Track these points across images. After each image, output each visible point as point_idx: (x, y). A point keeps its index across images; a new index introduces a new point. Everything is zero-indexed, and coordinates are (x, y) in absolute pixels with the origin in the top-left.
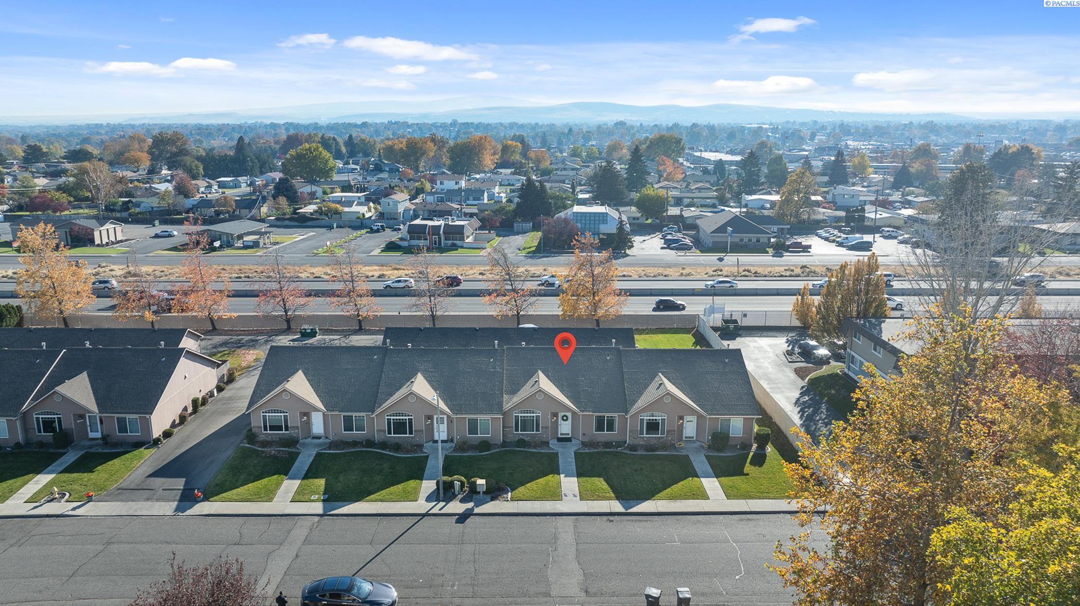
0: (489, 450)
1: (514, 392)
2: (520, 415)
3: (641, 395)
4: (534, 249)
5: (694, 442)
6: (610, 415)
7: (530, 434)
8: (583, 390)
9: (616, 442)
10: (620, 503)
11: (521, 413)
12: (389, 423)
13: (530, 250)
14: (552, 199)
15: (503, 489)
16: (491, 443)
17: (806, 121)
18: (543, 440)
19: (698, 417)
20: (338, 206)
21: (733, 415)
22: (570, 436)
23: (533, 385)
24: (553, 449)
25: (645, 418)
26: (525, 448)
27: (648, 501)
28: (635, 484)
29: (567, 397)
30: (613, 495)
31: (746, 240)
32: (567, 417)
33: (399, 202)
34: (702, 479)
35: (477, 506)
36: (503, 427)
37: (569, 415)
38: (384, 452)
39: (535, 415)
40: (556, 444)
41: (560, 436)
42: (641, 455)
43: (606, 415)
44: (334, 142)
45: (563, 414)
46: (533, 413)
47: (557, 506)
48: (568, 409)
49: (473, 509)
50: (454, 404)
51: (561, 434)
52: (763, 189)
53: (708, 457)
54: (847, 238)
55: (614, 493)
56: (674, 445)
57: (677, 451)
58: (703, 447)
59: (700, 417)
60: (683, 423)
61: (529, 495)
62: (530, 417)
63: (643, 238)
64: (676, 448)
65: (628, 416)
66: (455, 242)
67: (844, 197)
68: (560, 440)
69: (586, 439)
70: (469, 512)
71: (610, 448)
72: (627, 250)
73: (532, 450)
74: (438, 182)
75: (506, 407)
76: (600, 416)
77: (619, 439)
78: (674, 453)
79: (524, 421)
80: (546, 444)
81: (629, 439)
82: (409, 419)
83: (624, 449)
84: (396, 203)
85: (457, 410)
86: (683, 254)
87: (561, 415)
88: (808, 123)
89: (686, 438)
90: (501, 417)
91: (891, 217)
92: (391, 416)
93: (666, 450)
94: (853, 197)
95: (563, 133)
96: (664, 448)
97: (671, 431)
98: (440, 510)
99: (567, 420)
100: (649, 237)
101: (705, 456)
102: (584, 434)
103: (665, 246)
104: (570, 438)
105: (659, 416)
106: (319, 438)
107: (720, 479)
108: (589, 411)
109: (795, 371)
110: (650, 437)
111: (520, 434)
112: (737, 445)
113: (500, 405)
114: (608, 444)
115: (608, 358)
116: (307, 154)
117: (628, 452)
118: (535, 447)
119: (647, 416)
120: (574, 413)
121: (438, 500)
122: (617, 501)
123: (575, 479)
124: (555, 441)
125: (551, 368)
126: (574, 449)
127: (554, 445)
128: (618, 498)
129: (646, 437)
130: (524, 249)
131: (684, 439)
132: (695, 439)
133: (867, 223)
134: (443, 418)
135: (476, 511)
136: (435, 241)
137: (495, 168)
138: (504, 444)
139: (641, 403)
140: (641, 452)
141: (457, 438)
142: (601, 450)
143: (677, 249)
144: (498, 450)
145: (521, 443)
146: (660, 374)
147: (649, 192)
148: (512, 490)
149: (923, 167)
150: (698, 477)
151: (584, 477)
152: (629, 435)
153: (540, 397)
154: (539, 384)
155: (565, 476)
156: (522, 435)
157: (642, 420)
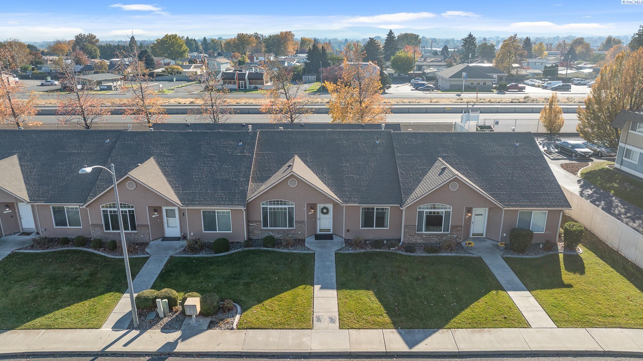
0: (227, 250)
1: (262, 179)
2: (269, 207)
3: (419, 182)
4: (316, 90)
5: (484, 240)
6: (380, 206)
7: (282, 230)
8: (346, 177)
9: (387, 240)
10: (400, 333)
11: (271, 204)
12: (106, 216)
13: (313, 91)
14: (330, 60)
15: (229, 310)
16: (230, 241)
17: (492, 37)
18: (298, 237)
19: (490, 209)
20: (179, 67)
21: (537, 206)
22: (331, 232)
23: (286, 170)
24: (308, 249)
25: (425, 210)
26: (274, 247)
27: (441, 331)
28: (417, 300)
29: (328, 185)
30: (387, 319)
31: (475, 83)
32: (327, 209)
33: (222, 64)
34: (511, 293)
35: (184, 338)
36: (248, 222)
37: (330, 207)
38: (96, 252)
39: (287, 206)
40: (314, 243)
41: (318, 232)
42: (421, 257)
43: (376, 206)
44: (195, 42)
45: (322, 206)
46: (285, 204)
47: (305, 339)
48: (328, 199)
49: (176, 343)
50: (186, 193)
51: (321, 230)
52: (477, 61)
53: (506, 260)
54: (550, 83)
55: (391, 316)
56: (460, 243)
57: (466, 252)
58: (498, 247)
59: (493, 209)
60: (470, 217)
61: (264, 318)
62: (281, 209)
63: (397, 85)
64: (462, 248)
65: (403, 208)
66: (257, 86)
67: (535, 64)
68: (318, 237)
69: (350, 237)
70: (167, 351)
71: (380, 248)
72: (386, 90)
73: (282, 251)
74: (255, 58)
75: (251, 196)
76: (368, 209)
77: (392, 235)
78: (463, 255)
79: (274, 213)
80: (301, 242)
81: (405, 237)
82: (129, 211)
83: (399, 249)
84: (219, 64)
85: (188, 200)
86: (429, 93)
87: (320, 206)
88: (493, 38)
89: (474, 235)
90: (243, 208)
91: (576, 73)
92: (107, 207)
93: (452, 250)
94: (542, 64)
95: (342, 42)
96: (450, 248)
97: (457, 226)
98: (125, 345)
99: (327, 213)
100: (401, 85)
101: (503, 258)
102: (348, 231)
103: (414, 89)
104: (331, 235)
105: (442, 208)
106: (28, 234)
107: (534, 292)
108: (354, 202)
109: (562, 167)
110: (431, 235)
111: (269, 230)
112: (539, 244)
113: (244, 194)
114: (377, 243)
115: (378, 142)
116: (167, 40)
117: (404, 253)
118: (287, 246)
119: (427, 208)
120: (335, 205)
121: (131, 327)
122: (394, 330)
123: (333, 293)
124: (312, 239)
125: (310, 152)
126: (336, 248)
127: (311, 244)
128: (396, 325)
129: (425, 234)
130: (309, 90)
131: (471, 236)
132: (484, 236)
133: (559, 76)
134: (174, 210)
135: (181, 347)
136: (242, 85)
137: (296, 54)
138: (250, 242)
139: (420, 191)
140: (420, 253)
141: (190, 235)
142: (369, 250)
143: (423, 90)
144: (240, 250)
145: (270, 241)
146: (440, 159)
147: (401, 54)
148: (244, 310)
149: (584, 50)
150: (503, 289)
151: (346, 288)
152: (405, 231)
153: (292, 185)
154: (292, 169)
155: (322, 288)
156: (272, 231)
157: (421, 213)
